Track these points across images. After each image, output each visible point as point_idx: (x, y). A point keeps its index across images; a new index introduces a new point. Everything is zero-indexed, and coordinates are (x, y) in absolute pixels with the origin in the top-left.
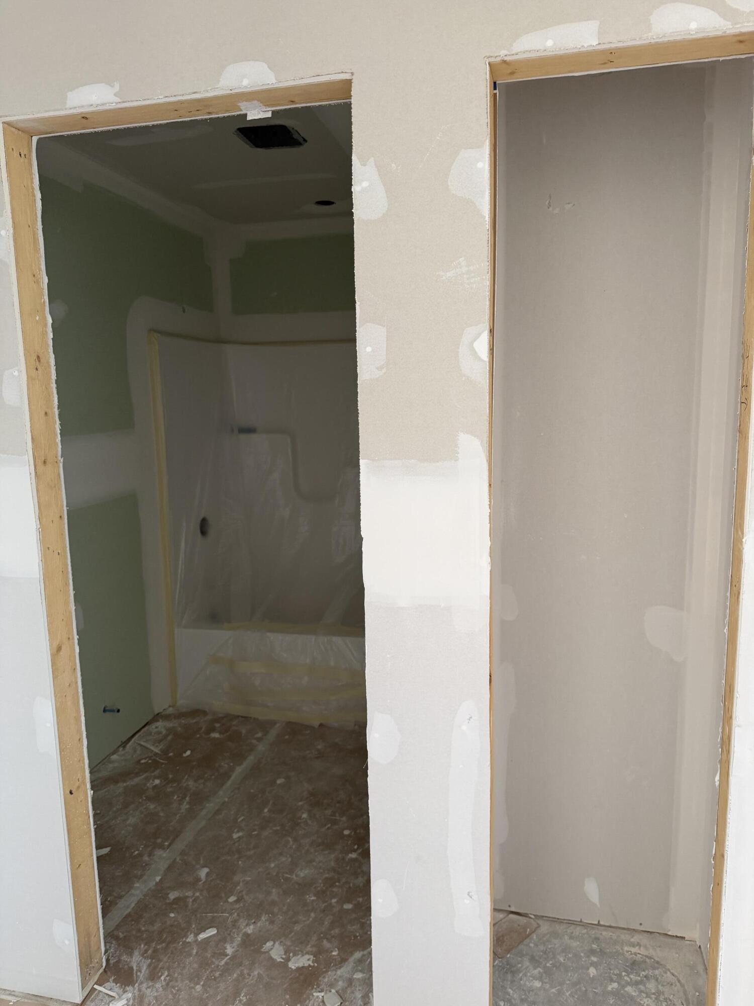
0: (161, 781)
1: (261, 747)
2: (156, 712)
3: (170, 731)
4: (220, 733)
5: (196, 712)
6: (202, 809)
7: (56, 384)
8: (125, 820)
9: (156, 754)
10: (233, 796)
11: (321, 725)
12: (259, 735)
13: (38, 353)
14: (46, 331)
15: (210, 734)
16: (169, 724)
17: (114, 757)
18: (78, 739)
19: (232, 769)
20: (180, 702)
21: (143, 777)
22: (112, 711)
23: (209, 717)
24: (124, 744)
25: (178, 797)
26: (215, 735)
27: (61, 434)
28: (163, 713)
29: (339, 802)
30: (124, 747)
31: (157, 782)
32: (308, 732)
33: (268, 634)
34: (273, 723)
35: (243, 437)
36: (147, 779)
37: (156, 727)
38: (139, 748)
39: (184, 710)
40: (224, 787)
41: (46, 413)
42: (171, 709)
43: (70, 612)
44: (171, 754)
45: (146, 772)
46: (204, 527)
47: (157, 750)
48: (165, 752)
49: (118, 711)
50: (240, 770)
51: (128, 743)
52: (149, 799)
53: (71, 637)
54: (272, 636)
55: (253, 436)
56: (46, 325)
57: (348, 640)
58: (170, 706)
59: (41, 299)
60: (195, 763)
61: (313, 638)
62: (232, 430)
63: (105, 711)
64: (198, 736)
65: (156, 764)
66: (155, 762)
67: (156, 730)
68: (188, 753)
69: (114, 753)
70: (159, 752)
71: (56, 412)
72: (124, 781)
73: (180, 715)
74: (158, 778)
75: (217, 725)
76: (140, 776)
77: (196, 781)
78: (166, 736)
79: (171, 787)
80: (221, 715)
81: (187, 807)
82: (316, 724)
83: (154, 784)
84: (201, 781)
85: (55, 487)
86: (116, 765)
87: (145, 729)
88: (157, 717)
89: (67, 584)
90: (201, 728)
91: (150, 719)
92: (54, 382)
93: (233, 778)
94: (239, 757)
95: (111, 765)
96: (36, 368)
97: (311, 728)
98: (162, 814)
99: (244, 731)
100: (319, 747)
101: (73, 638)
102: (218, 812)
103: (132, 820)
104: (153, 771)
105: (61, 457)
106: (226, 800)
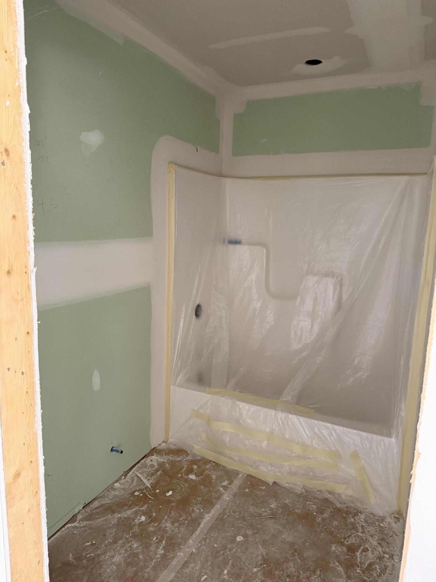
0: (146, 518)
1: (226, 497)
2: (153, 448)
3: (161, 465)
4: (196, 476)
5: (180, 451)
6: (174, 557)
7: (32, 183)
8: (113, 557)
9: (147, 488)
10: (200, 547)
11: (275, 483)
12: (225, 483)
13: (6, 145)
14: (20, 122)
15: (188, 475)
16: (161, 459)
17: (117, 485)
18: (37, 562)
19: (201, 517)
20: (171, 440)
21: (134, 510)
22: (117, 451)
23: (190, 458)
24: (126, 474)
25: (156, 539)
26: (192, 477)
27: (35, 241)
28: (158, 448)
29: (288, 576)
30: (126, 476)
31: (143, 518)
32: (264, 488)
33: (238, 402)
34: (236, 473)
35: (231, 247)
36: (136, 513)
37: (151, 461)
38: (136, 479)
39: (173, 447)
40: (194, 536)
41: (14, 217)
42: (164, 444)
43: (35, 434)
44: (158, 491)
45: (137, 505)
46: (198, 311)
47: (148, 484)
48: (154, 486)
49: (122, 452)
50: (208, 518)
51: (129, 472)
52: (134, 536)
53: (34, 460)
54: (241, 405)
55: (238, 247)
56: (20, 114)
57: (302, 419)
58: (163, 442)
59: (15, 82)
60: (174, 504)
61: (273, 412)
62: (224, 242)
63: (112, 450)
64: (180, 475)
65: (144, 499)
66: (145, 495)
67: (151, 463)
68: (170, 493)
69: (117, 481)
70: (149, 486)
71: (30, 216)
72: (119, 512)
73: (170, 452)
74: (144, 514)
75: (195, 467)
76: (132, 509)
77: (173, 523)
78: (157, 471)
79: (153, 526)
80: (199, 458)
81: (162, 552)
82: (271, 481)
83: (141, 521)
84: (177, 524)
85: (22, 300)
86: (117, 493)
87: (143, 461)
88: (154, 451)
89: (33, 405)
90: (183, 468)
91: (148, 451)
92: (29, 182)
93: (201, 526)
94: (208, 504)
95: (113, 493)
96: (3, 163)
97: (266, 484)
98: (141, 557)
99: (214, 477)
100: (273, 506)
101: (37, 460)
102: (185, 565)
103: (117, 559)
104: (142, 506)
105: (35, 267)
106: (194, 550)
